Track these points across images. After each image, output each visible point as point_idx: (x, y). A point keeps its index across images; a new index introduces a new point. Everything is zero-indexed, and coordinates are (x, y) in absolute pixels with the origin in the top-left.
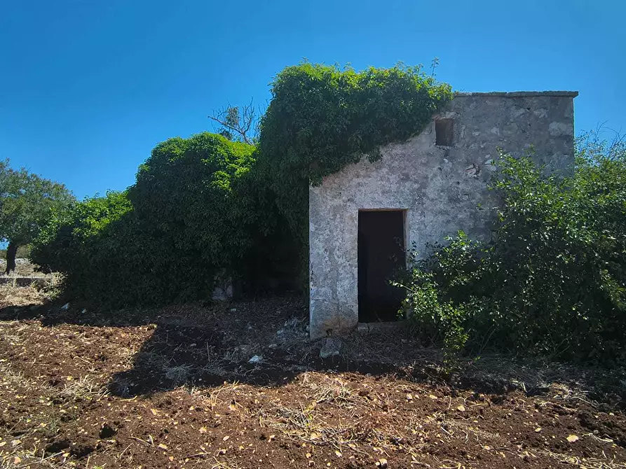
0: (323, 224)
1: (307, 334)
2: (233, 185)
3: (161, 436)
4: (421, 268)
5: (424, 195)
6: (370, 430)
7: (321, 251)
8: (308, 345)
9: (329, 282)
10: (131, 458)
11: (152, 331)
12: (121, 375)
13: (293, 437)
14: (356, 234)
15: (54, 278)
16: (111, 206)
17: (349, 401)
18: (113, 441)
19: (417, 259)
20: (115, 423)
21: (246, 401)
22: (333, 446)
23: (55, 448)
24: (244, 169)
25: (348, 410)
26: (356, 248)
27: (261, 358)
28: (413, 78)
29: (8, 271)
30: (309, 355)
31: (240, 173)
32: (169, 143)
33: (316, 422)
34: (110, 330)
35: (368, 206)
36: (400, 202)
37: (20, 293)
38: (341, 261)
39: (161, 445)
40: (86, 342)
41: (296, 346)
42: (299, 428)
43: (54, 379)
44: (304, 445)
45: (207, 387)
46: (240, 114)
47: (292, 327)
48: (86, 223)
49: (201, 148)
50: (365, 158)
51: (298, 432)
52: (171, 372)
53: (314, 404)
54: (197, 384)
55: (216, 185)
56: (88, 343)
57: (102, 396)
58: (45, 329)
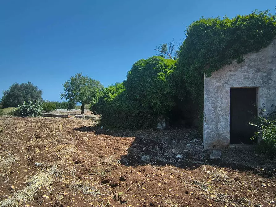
0: (211, 95)
1: (202, 147)
2: (166, 78)
3: (143, 184)
4: (268, 118)
5: (270, 79)
6: (243, 199)
7: (210, 108)
8: (204, 152)
9: (214, 123)
10: (132, 191)
11: (134, 140)
12: (124, 157)
13: (202, 195)
14: (229, 100)
15: (97, 117)
16: (117, 89)
17: (229, 182)
18: (125, 183)
19: (265, 113)
20: (125, 176)
21: (177, 175)
22: (223, 203)
23: (104, 182)
24: (171, 71)
25: (229, 186)
26: (229, 107)
27: (182, 156)
28: (264, 17)
29: (82, 113)
30: (204, 156)
31: (169, 73)
32: (139, 62)
33: (212, 189)
34: (118, 138)
35: (236, 86)
36: (255, 83)
37: (86, 122)
38: (220, 113)
39: (143, 188)
40: (110, 142)
41: (197, 152)
42: (204, 191)
43: (101, 155)
44: (208, 200)
45: (159, 166)
46: (168, 47)
47: (194, 143)
48: (109, 95)
49: (152, 63)
50: (235, 61)
51: (204, 193)
52: (143, 158)
53: (210, 181)
54: (155, 164)
55: (159, 79)
56: (111, 143)
57: (118, 165)
58: (96, 136)
